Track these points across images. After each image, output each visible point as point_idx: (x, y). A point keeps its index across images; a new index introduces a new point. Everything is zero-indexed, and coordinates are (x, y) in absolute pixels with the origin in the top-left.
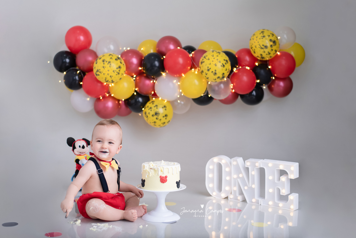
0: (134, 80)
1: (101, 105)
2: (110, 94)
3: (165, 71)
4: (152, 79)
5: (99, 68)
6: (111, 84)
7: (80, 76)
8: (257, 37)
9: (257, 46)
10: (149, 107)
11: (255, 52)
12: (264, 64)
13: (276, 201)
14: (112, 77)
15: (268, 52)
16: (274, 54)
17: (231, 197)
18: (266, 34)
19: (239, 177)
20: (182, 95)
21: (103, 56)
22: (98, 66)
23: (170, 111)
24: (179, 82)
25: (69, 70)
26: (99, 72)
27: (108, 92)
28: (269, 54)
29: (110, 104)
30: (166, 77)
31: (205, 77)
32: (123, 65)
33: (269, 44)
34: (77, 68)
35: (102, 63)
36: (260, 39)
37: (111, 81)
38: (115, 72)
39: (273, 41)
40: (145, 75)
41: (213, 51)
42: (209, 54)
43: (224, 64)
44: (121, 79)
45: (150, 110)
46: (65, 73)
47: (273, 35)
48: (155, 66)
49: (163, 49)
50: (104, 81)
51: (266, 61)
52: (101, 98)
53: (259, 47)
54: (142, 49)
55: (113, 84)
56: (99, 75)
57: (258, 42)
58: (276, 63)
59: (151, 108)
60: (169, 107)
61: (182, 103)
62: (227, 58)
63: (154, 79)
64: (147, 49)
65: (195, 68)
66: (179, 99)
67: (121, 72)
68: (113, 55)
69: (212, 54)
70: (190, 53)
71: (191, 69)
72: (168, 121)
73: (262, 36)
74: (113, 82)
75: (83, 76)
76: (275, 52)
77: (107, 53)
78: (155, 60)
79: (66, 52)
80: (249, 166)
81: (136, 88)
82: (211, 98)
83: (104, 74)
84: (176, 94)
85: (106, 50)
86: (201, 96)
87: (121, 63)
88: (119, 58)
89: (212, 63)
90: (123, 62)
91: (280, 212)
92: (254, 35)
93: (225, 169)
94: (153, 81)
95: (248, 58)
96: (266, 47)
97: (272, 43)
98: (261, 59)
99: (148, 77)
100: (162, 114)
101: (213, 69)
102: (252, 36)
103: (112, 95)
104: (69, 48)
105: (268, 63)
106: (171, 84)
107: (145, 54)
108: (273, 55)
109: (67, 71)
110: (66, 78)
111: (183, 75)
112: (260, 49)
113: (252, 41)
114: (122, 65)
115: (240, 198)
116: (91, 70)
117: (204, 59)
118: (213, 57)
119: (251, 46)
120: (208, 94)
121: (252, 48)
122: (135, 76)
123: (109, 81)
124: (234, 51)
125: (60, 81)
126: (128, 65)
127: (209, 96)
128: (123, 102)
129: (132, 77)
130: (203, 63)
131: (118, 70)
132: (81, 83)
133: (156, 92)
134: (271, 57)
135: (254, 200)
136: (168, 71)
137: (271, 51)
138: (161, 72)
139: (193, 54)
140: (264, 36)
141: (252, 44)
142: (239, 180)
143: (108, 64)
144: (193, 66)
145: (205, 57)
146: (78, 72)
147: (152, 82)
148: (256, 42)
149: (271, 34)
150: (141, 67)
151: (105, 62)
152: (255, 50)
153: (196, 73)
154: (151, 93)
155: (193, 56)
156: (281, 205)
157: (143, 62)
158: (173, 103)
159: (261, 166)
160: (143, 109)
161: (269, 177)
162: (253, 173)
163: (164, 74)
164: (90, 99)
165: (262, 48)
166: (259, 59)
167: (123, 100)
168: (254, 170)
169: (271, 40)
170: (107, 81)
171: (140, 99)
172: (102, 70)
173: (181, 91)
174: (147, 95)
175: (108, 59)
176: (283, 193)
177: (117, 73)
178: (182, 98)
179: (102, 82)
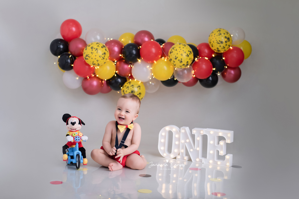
0: (115, 64)
1: (87, 83)
2: (95, 75)
3: (140, 58)
4: (129, 64)
5: (88, 54)
6: (97, 67)
7: (72, 59)
8: (215, 35)
9: (214, 42)
10: (127, 86)
11: (212, 46)
12: (219, 55)
13: (216, 160)
14: (98, 61)
15: (223, 46)
16: (228, 48)
17: (179, 157)
18: (222, 32)
19: (186, 142)
20: (154, 77)
21: (92, 44)
22: (87, 52)
23: (143, 90)
24: (151, 67)
25: (62, 54)
26: (88, 57)
27: (94, 74)
28: (224, 48)
29: (95, 83)
30: (141, 63)
31: (173, 64)
32: (108, 51)
33: (224, 40)
34: (69, 53)
35: (91, 49)
36: (217, 36)
37: (97, 64)
38: (101, 57)
39: (227, 38)
40: (124, 61)
41: (180, 44)
42: (177, 46)
43: (189, 54)
44: (105, 63)
45: (127, 88)
46: (59, 57)
47: (227, 33)
48: (132, 54)
49: (139, 41)
50: (92, 64)
51: (221, 54)
52: (88, 78)
53: (216, 42)
54: (122, 40)
55: (98, 67)
56: (88, 59)
57: (216, 38)
58: (229, 56)
59: (128, 87)
60: (143, 87)
61: (153, 84)
62: (191, 50)
63: (131, 64)
64: (126, 40)
65: (165, 57)
66: (151, 81)
67: (105, 58)
68: (100, 43)
69: (179, 46)
70: (161, 45)
71: (161, 57)
72: (141, 98)
73: (218, 34)
74: (98, 65)
75: (74, 60)
76: (228, 47)
77: (95, 42)
78: (133, 49)
79: (61, 40)
80: (195, 133)
81: (116, 70)
82: (177, 81)
83: (92, 58)
84: (149, 77)
85: (93, 40)
86: (169, 79)
87: (106, 50)
88: (104, 46)
89: (179, 53)
90: (107, 49)
91: (218, 168)
92: (213, 32)
93: (175, 136)
94: (131, 66)
95: (206, 51)
96: (222, 42)
97: (226, 40)
98: (217, 52)
99: (127, 63)
100: (137, 92)
101: (180, 58)
102: (211, 33)
103: (97, 76)
104: (63, 36)
105: (222, 55)
106: (145, 69)
107: (125, 44)
108: (226, 49)
109: (61, 55)
110: (60, 60)
111: (155, 62)
112: (217, 44)
113: (211, 38)
114: (106, 52)
115: (186, 158)
116: (81, 55)
117: (173, 50)
118: (180, 49)
119: (210, 41)
120: (174, 77)
121: (210, 43)
122: (116, 61)
123: (95, 64)
124: (196, 45)
125: (55, 63)
126: (111, 52)
127: (175, 79)
128: (105, 82)
129: (114, 62)
130: (172, 53)
131: (103, 56)
132: (72, 65)
133: (132, 74)
134: (225, 50)
135: (198, 160)
136: (143, 58)
137: (225, 46)
138: (137, 59)
139: (163, 46)
140: (220, 34)
141: (211, 40)
142: (186, 144)
143: (95, 50)
144: (163, 55)
145: (173, 48)
146: (70, 56)
147: (129, 66)
148: (214, 38)
149: (226, 32)
150: (121, 54)
151: (93, 49)
152: (213, 44)
153: (166, 60)
154: (129, 75)
155: (164, 47)
156: (219, 163)
157: (123, 50)
158: (145, 84)
159: (205, 134)
160: (121, 88)
161: (210, 142)
162: (198, 139)
163: (139, 61)
164: (79, 78)
165: (218, 43)
166: (215, 51)
167: (106, 80)
168: (199, 137)
169: (226, 37)
170: (94, 64)
171: (119, 80)
172: (90, 55)
173: (152, 74)
174: (125, 77)
175: (95, 46)
176: (221, 154)
177: (102, 58)
178: (153, 80)
179: (90, 64)
